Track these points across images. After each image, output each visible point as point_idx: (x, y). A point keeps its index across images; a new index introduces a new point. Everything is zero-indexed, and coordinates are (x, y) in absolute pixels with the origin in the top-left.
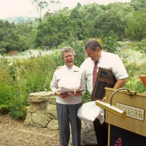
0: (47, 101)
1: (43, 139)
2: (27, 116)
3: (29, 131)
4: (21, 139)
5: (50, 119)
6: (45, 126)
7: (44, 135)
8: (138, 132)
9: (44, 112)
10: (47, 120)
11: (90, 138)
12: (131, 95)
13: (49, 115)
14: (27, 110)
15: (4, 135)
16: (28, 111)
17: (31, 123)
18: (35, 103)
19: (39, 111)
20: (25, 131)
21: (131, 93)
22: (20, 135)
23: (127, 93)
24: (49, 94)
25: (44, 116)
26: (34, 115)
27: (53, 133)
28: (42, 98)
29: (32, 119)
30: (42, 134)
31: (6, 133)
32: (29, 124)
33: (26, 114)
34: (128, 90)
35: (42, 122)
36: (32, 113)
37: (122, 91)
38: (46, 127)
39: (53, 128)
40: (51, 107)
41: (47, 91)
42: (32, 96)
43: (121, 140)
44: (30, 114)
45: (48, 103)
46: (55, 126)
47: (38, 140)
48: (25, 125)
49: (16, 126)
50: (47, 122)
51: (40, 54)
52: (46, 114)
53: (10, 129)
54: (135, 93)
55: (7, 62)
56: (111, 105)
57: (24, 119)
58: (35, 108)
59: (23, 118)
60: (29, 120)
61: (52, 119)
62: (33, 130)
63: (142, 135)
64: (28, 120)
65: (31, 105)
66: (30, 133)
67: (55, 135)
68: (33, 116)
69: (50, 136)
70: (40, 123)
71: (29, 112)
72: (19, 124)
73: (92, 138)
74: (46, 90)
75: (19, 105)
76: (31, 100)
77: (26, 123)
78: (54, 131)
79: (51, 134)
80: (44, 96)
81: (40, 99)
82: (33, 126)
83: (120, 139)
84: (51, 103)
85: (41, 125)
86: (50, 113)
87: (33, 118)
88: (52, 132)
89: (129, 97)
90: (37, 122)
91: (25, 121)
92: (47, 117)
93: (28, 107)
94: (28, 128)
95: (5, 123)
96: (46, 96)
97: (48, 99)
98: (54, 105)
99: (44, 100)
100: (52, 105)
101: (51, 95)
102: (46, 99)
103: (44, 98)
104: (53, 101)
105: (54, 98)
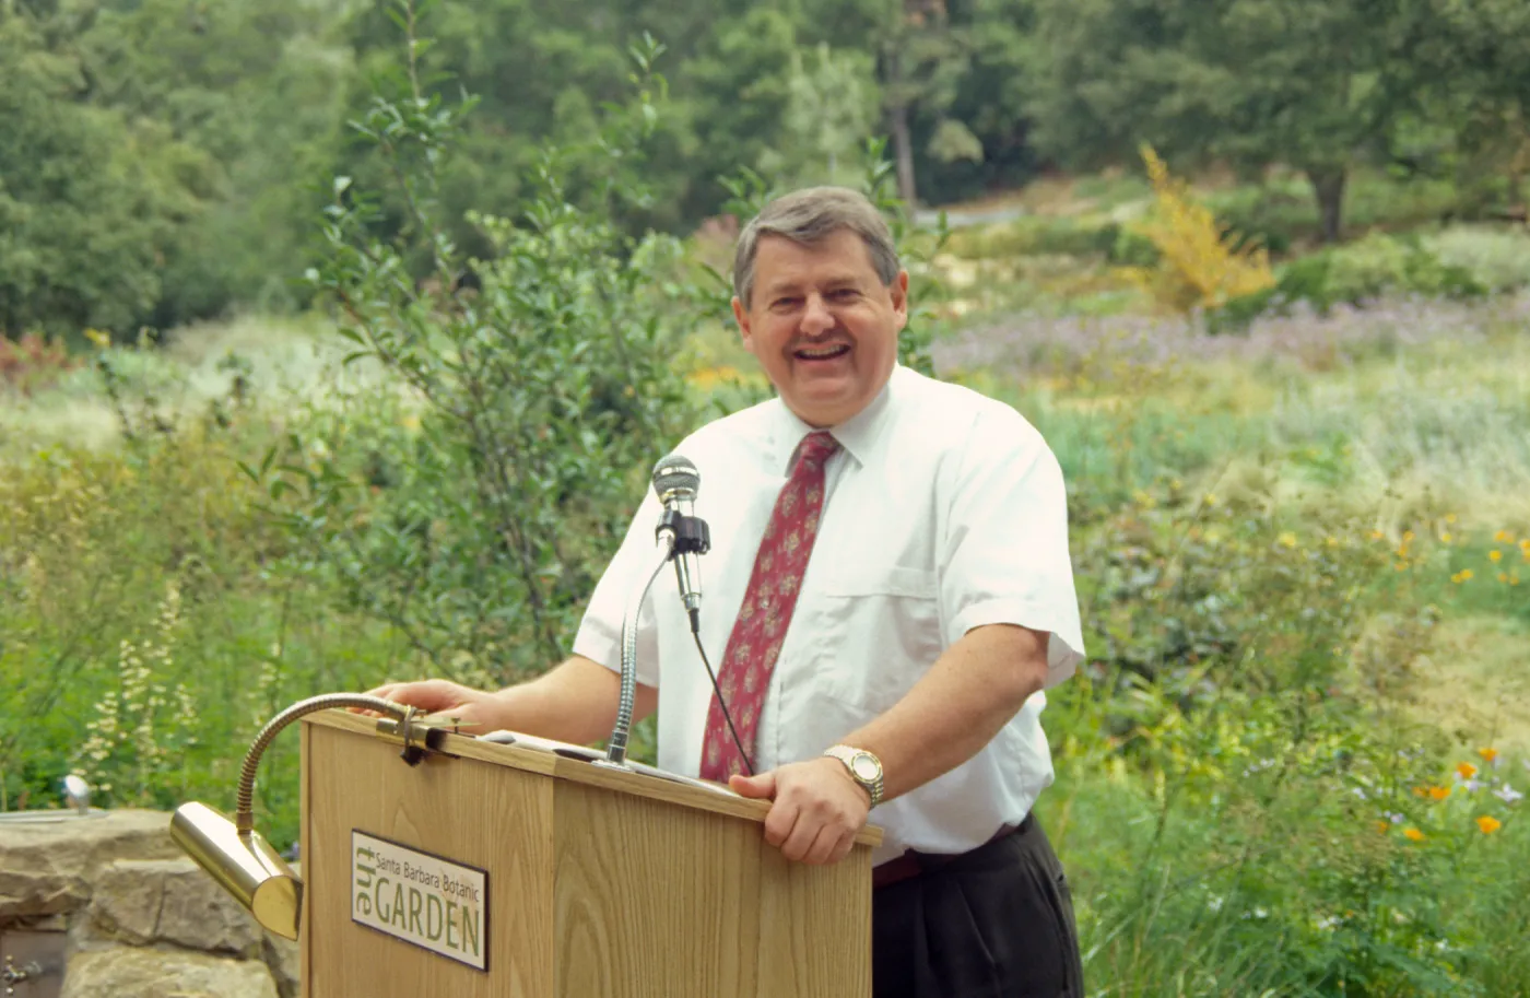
0: (71, 906)
12: (413, 755)
28: (15, 868)
37: (366, 723)
40: (105, 976)
41: (98, 803)
45: (78, 931)
54: (436, 736)
56: (244, 833)
74: (77, 784)
84: (105, 928)
96: (60, 848)
97: (78, 882)
98: (135, 954)
99: (36, 900)
100: (121, 950)
101: (129, 843)
102: (52, 885)
103: (35, 875)
104: (128, 901)
105: (139, 878)
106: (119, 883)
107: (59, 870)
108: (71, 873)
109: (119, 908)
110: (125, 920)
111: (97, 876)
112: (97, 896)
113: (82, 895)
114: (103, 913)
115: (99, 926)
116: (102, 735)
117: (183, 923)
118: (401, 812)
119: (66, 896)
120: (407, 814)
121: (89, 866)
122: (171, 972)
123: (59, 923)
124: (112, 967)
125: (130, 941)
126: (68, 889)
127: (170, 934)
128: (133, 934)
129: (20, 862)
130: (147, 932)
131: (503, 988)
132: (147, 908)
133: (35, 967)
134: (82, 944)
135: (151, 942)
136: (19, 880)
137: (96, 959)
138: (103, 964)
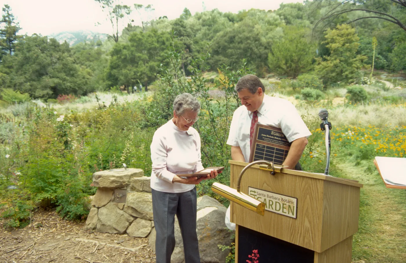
0: (127, 185)
1: (120, 254)
2: (91, 214)
3: (94, 242)
4: (78, 256)
5: (132, 219)
6: (122, 230)
7: (122, 248)
8: (286, 238)
9: (121, 205)
10: (128, 220)
11: (205, 250)
12: (274, 173)
13: (130, 211)
14: (89, 202)
15: (47, 248)
16: (93, 203)
17: (98, 226)
18: (105, 190)
19: (112, 203)
20: (86, 241)
21: (274, 169)
22: (77, 248)
23: (267, 169)
24: (130, 174)
25: (121, 212)
26: (103, 210)
27: (138, 243)
28: (118, 179)
29: (99, 219)
30: (117, 246)
31: (50, 245)
32: (94, 229)
33: (88, 210)
34: (269, 165)
35: (117, 223)
36: (98, 208)
37: (257, 166)
38: (125, 232)
39: (138, 234)
40: (134, 197)
41: (127, 167)
42: (100, 177)
43: (258, 253)
44: (96, 209)
45: (129, 189)
46: (142, 230)
47: (111, 256)
48: (87, 230)
49: (71, 231)
50: (128, 224)
51: (115, 100)
52: (125, 209)
53: (59, 237)
54: (282, 170)
55: (53, 115)
56: (239, 191)
57: (85, 219)
58: (105, 199)
59: (83, 217)
60: (95, 221)
61: (136, 218)
62: (102, 239)
63: (293, 243)
64: (91, 221)
65: (97, 194)
66: (95, 245)
67: (141, 246)
68: (102, 214)
69: (133, 250)
70: (114, 226)
71: (94, 206)
72: (75, 228)
73: (208, 251)
74: (124, 165)
75: (74, 194)
76: (97, 183)
77: (89, 227)
78: (140, 241)
79: (134, 245)
80: (121, 177)
81: (113, 182)
82: (101, 232)
83: (256, 251)
84: (133, 189)
85: (116, 230)
86: (132, 208)
87: (102, 218)
88: (135, 242)
89: (270, 177)
90: (109, 223)
91: (87, 222)
92: (126, 215)
93: (92, 197)
94: (92, 236)
95: (50, 227)
96: (125, 176)
97: (129, 182)
98: (139, 193)
99: (122, 184)
100: (137, 193)
101: (135, 175)
102: (124, 182)
103: (121, 181)
104: (137, 185)
105: (139, 181)
106: (135, 181)
107: (125, 180)
108: (127, 180)
109: (136, 185)
110: (137, 188)
111: (131, 180)
112: (131, 184)
113: (129, 183)
114: (133, 186)
115: (132, 189)
116: (124, 156)
117: (148, 188)
118: (265, 184)
119: (126, 184)
120: (267, 184)
121: (130, 179)
122: (146, 196)
123: (125, 188)
124: (136, 195)
125: (138, 191)
126: (127, 183)
127: (145, 190)
128: (139, 190)
129: (119, 179)
130: (141, 190)
131: (302, 222)
132: (141, 186)
133: (121, 195)
134: (130, 192)
135: (142, 191)
136: (119, 181)
137: (132, 194)
138: (134, 195)
